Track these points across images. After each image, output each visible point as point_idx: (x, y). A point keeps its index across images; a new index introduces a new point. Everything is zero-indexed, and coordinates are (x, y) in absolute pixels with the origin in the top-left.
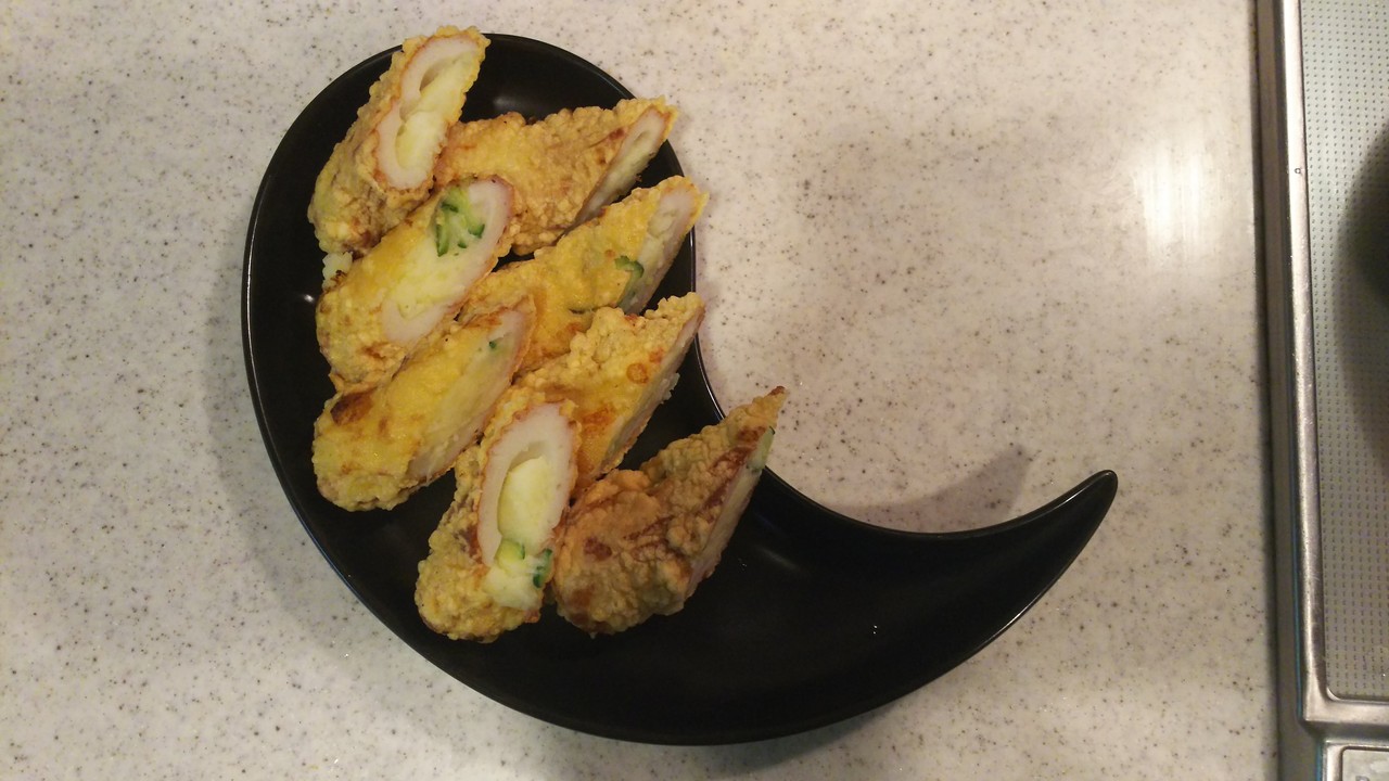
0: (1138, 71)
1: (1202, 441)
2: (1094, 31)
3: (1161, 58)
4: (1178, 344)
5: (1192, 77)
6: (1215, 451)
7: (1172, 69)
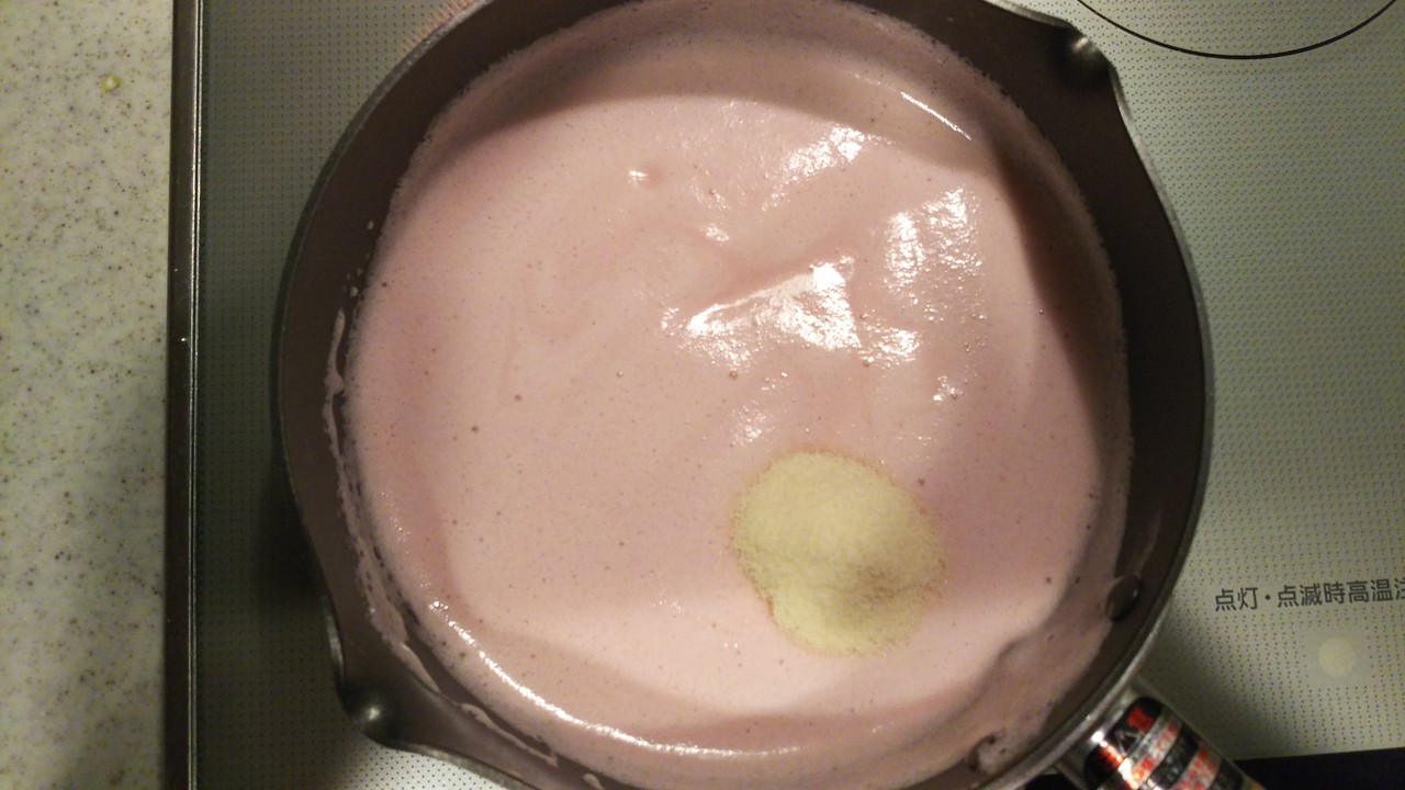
3: (64, 207)
4: (69, 558)
7: (77, 220)
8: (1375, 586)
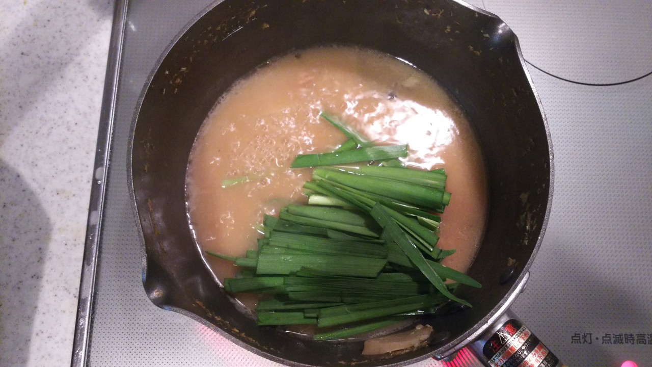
0: (40, 128)
1: (42, 332)
2: (20, 107)
3: (54, 120)
4: (38, 278)
5: (69, 130)
6: (49, 337)
7: (59, 126)
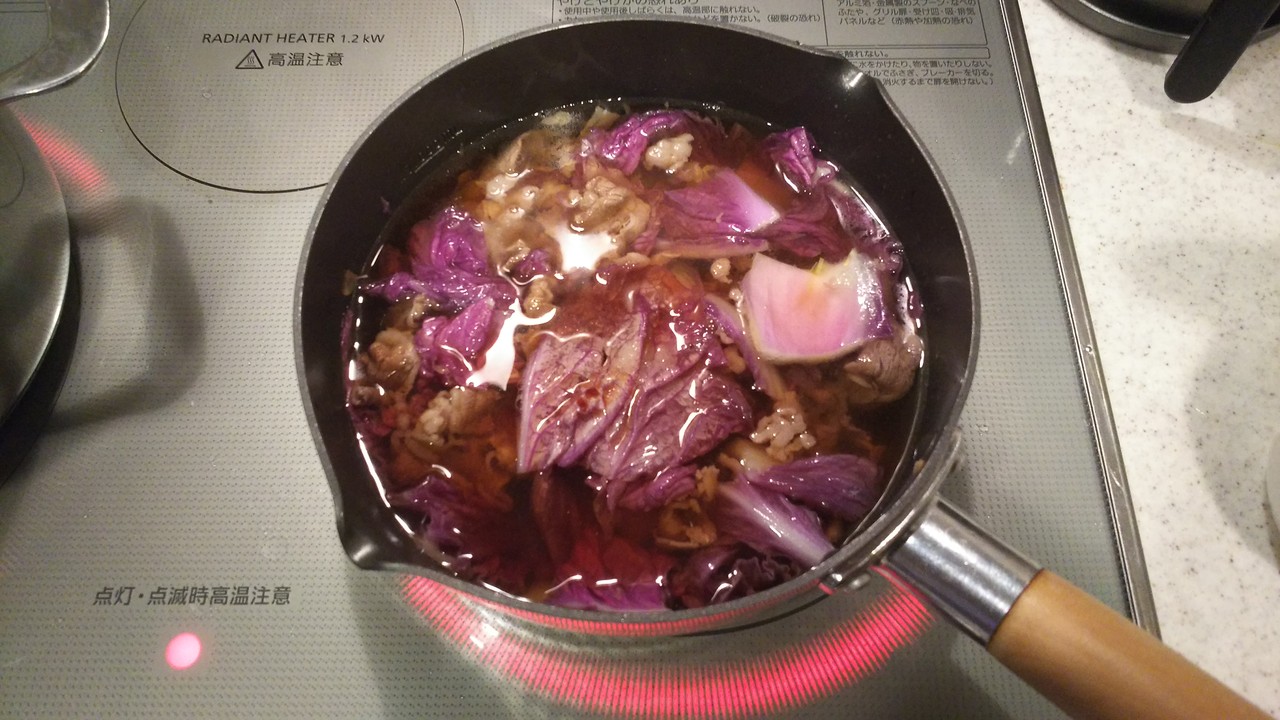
8: (236, 592)
